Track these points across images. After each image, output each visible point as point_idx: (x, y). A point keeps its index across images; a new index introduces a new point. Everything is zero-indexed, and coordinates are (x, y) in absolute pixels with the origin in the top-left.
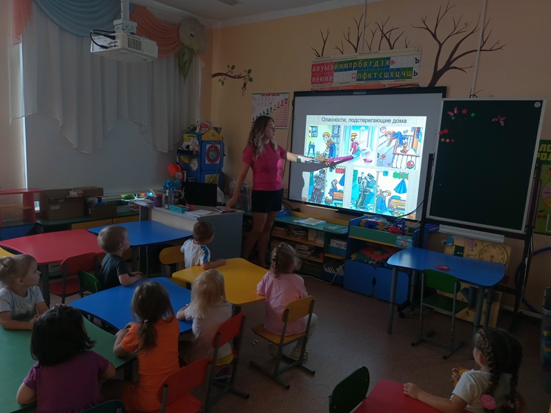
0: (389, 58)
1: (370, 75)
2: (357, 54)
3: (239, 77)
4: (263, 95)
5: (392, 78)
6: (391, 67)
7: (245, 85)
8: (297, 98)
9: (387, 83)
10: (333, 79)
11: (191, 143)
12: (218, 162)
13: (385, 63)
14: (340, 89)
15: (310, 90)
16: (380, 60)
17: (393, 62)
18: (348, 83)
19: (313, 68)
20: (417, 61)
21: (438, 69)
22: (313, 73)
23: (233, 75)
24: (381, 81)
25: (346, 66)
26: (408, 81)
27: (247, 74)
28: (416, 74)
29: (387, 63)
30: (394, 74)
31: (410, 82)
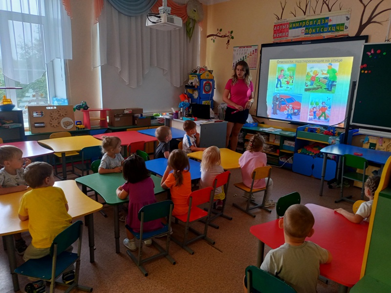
0: (328, 18)
1: (314, 31)
2: (306, 16)
3: (225, 36)
4: (240, 47)
5: (329, 32)
6: (329, 24)
7: (228, 41)
8: (263, 48)
9: (326, 35)
10: (288, 35)
11: (194, 81)
12: (210, 93)
13: (325, 21)
14: (293, 41)
15: (272, 43)
16: (321, 19)
17: (330, 20)
18: (299, 36)
19: (274, 28)
20: (348, 19)
21: (363, 24)
22: (274, 31)
23: (220, 35)
24: (321, 34)
25: (297, 25)
26: (341, 33)
27: (230, 34)
28: (346, 28)
29: (327, 21)
30: (331, 29)
31: (342, 34)
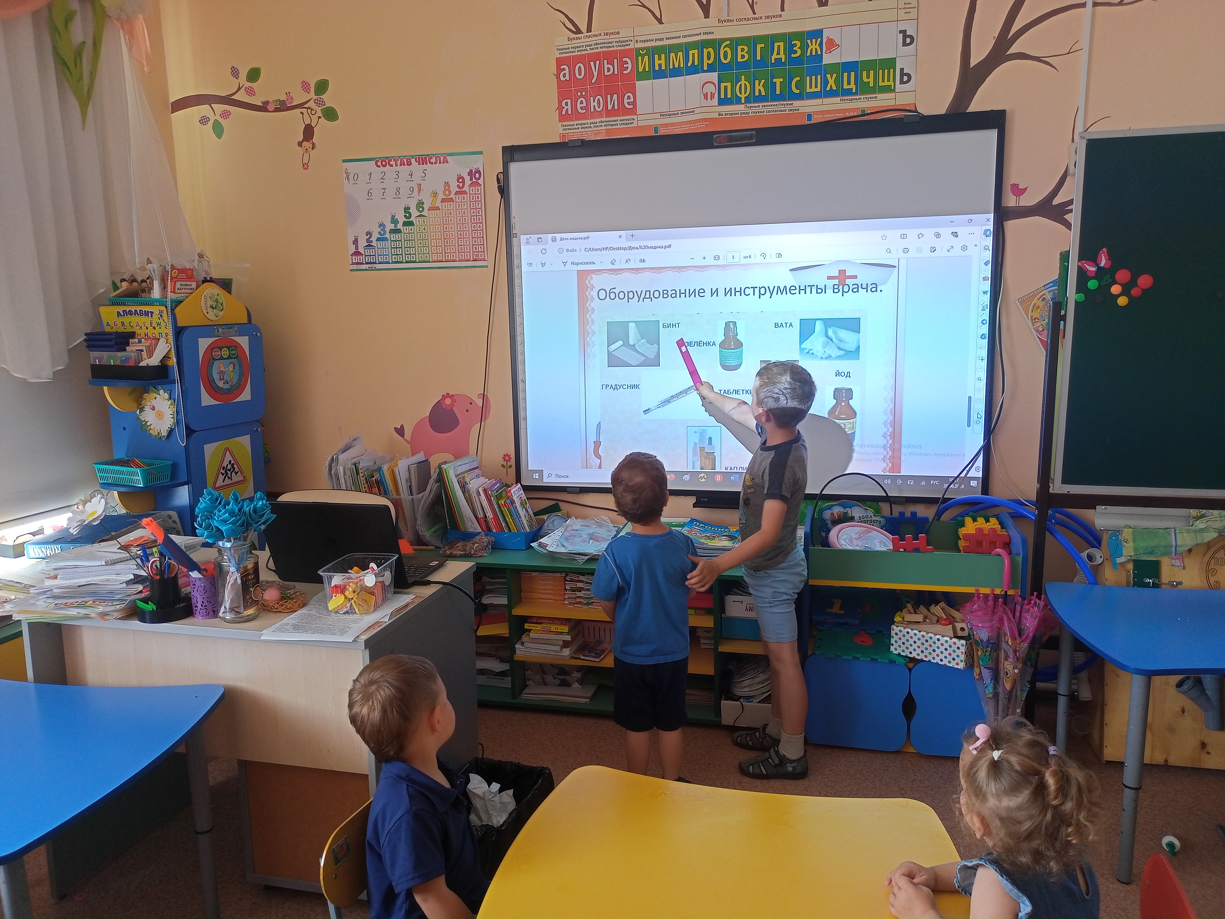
0: (817, 34)
1: (759, 87)
2: (712, 20)
3: (283, 107)
4: (384, 162)
5: (832, 94)
6: (827, 59)
7: (309, 132)
9: (816, 109)
10: (634, 103)
12: (244, 396)
13: (804, 47)
14: (662, 132)
15: (557, 140)
16: (788, 38)
17: (832, 44)
18: (691, 112)
19: (559, 70)
20: (907, 39)
21: (974, 62)
22: (561, 84)
23: (257, 101)
24: (796, 103)
25: (677, 60)
26: (883, 100)
27: (312, 95)
28: (906, 79)
29: (813, 46)
30: (839, 81)
31: (891, 103)
